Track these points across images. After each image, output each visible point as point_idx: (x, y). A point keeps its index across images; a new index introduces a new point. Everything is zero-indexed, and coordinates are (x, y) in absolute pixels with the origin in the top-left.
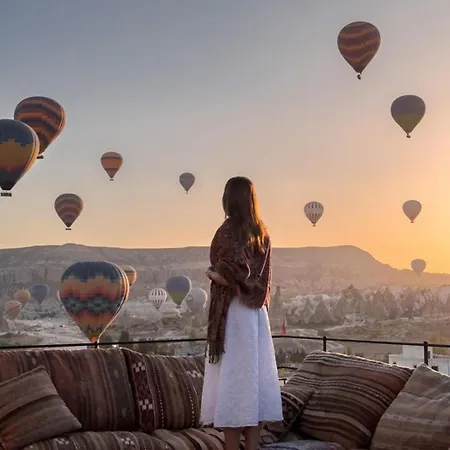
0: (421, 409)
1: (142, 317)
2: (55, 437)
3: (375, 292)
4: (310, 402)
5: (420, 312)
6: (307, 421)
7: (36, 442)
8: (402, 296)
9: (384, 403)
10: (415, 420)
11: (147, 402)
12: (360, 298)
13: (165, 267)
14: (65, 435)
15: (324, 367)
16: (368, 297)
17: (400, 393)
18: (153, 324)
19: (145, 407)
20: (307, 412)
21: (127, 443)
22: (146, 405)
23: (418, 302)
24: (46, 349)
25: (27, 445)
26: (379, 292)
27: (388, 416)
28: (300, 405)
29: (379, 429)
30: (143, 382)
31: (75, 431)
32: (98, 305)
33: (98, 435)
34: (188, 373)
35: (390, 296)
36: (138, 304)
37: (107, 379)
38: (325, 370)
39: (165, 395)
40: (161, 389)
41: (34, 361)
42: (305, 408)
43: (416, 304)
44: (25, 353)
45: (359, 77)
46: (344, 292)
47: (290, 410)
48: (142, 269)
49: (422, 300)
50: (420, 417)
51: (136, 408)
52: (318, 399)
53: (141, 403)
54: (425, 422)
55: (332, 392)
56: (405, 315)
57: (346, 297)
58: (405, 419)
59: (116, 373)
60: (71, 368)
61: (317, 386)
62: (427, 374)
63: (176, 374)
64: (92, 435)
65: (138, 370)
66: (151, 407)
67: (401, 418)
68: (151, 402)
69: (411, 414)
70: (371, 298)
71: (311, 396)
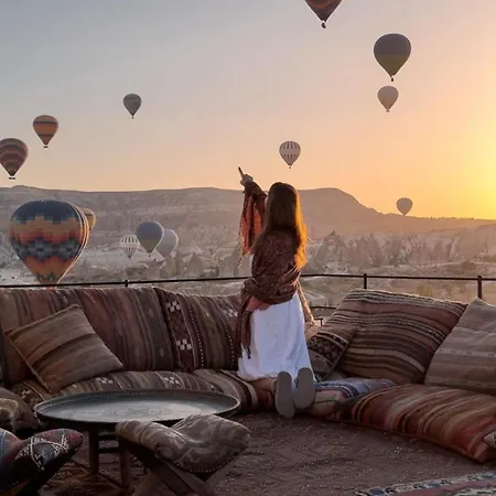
0: (481, 342)
1: (104, 268)
2: (98, 376)
3: (359, 239)
4: (355, 340)
5: (406, 260)
6: (352, 359)
7: (79, 381)
8: (388, 243)
9: (438, 338)
10: (474, 354)
11: (185, 341)
12: (343, 245)
13: (129, 212)
14: (107, 374)
15: (367, 305)
16: (351, 244)
17: (455, 328)
18: (116, 275)
19: (183, 348)
20: (352, 350)
21: (172, 382)
22: (184, 345)
23: (404, 248)
24: (77, 288)
25: (70, 385)
26: (363, 239)
27: (443, 351)
28: (344, 344)
29: (434, 365)
30: (179, 322)
31: (117, 370)
32: (41, 250)
33: (142, 374)
34: (225, 312)
35: (375, 243)
36: (99, 253)
37: (143, 319)
38: (368, 308)
39: (204, 335)
40: (198, 328)
41: (66, 300)
42: (349, 347)
43: (402, 251)
44: (54, 291)
45: (324, 26)
46: (326, 239)
47: (333, 350)
48: (103, 214)
49: (409, 246)
50: (480, 350)
51: (174, 347)
52: (363, 337)
53: (178, 343)
54: (486, 354)
55: (380, 329)
56: (391, 263)
57: (328, 244)
58: (464, 353)
59: (151, 312)
60: (105, 307)
61: (362, 325)
62: (483, 308)
63: (212, 313)
64: (134, 375)
65: (172, 309)
66: (189, 347)
67: (458, 352)
68: (189, 342)
69: (470, 348)
70: (355, 245)
71: (355, 334)
